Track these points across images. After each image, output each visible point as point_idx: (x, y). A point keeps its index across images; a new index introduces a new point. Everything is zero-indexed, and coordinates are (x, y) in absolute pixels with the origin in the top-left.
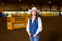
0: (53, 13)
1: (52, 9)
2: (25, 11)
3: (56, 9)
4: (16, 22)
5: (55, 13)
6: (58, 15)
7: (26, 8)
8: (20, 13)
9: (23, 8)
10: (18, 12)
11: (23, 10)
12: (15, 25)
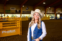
0: (48, 16)
1: (47, 11)
2: (13, 13)
3: (51, 11)
4: (5, 28)
5: (50, 16)
6: (54, 18)
7: (15, 10)
8: (8, 16)
9: (11, 9)
10: (4, 15)
11: (11, 12)
12: (3, 32)
